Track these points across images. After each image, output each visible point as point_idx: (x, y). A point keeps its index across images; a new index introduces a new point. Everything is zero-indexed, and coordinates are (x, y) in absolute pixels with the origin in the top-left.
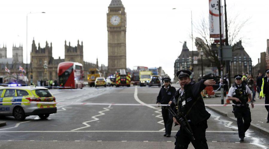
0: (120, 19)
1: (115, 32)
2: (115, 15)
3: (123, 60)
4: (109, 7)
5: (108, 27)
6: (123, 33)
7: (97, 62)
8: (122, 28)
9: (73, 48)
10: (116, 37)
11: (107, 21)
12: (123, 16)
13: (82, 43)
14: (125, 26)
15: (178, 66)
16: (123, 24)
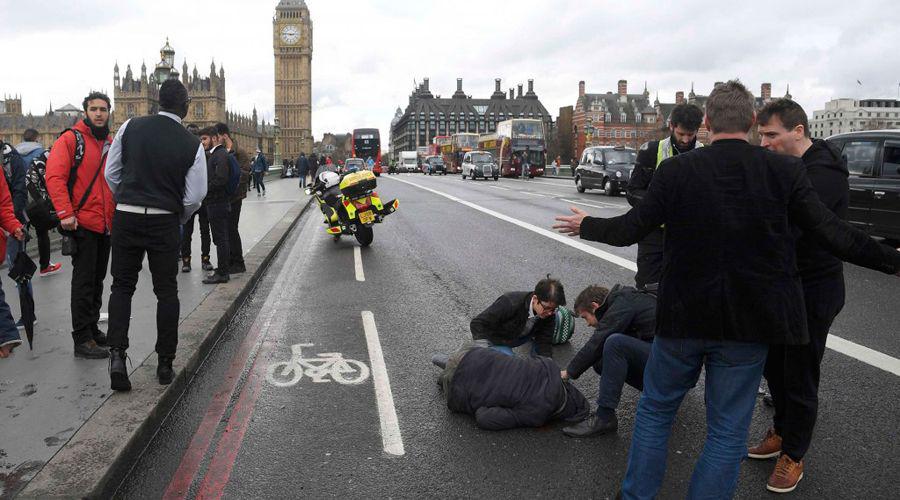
0: (299, 32)
1: (291, 57)
2: (290, 23)
3: (305, 114)
4: (277, 9)
5: (274, 47)
6: (305, 60)
7: (255, 115)
8: (304, 51)
9: (202, 81)
10: (291, 68)
11: (274, 36)
12: (306, 27)
13: (222, 71)
14: (310, 47)
15: (413, 127)
16: (306, 43)
